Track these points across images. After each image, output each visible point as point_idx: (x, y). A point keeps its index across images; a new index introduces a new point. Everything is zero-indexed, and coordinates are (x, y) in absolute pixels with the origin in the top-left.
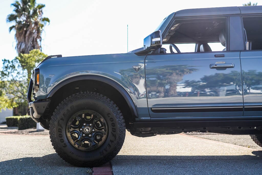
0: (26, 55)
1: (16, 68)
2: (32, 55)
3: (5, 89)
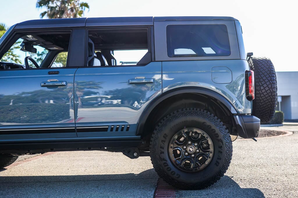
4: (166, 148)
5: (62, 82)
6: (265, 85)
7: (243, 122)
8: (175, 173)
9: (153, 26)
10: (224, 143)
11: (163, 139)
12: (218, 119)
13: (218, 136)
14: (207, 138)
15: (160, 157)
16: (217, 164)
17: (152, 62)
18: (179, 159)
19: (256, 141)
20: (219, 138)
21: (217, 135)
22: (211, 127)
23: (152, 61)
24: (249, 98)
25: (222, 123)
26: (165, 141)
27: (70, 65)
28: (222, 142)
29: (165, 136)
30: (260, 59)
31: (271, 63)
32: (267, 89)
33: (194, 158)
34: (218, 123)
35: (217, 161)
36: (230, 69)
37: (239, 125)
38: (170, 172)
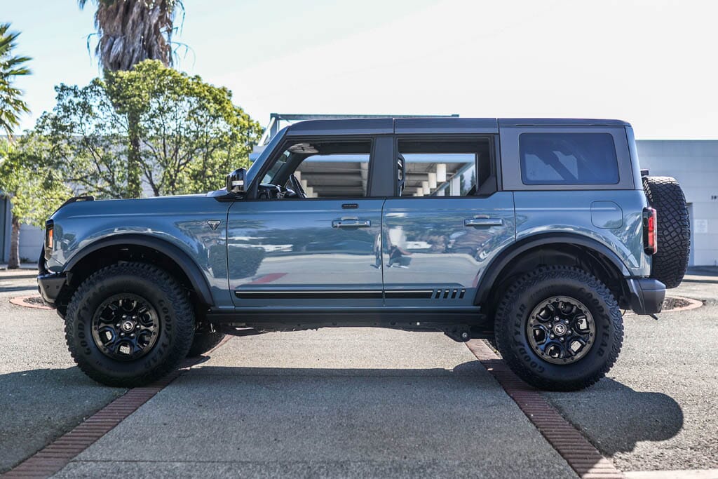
0: (124, 74)
1: (95, 110)
2: (141, 74)
3: (63, 170)
4: (523, 326)
5: (366, 220)
6: (671, 229)
7: (641, 290)
8: (537, 365)
9: (499, 134)
10: (612, 320)
11: (519, 312)
12: (601, 284)
13: (603, 310)
14: (586, 312)
15: (514, 340)
16: (601, 352)
17: (497, 193)
18: (543, 343)
19: (656, 319)
20: (604, 313)
21: (601, 309)
22: (592, 296)
23: (497, 191)
24: (648, 251)
25: (608, 290)
26: (521, 316)
27: (373, 194)
28: (609, 320)
29: (523, 308)
30: (661, 182)
31: (680, 191)
32: (674, 234)
33: (563, 342)
34: (602, 290)
35: (600, 349)
36: (619, 205)
37: (634, 294)
38: (530, 363)
